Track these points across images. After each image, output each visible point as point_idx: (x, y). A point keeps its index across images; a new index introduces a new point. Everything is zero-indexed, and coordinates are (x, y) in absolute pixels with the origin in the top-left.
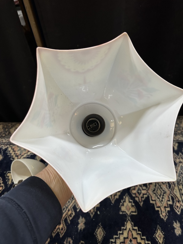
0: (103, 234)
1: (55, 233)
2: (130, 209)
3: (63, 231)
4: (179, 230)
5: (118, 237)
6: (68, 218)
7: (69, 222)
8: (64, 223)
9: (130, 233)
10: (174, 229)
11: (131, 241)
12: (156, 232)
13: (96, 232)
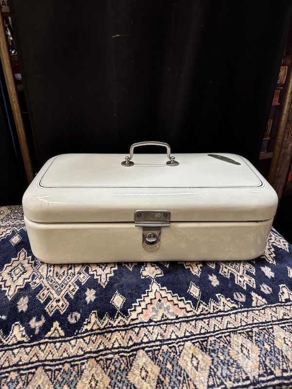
0: (122, 300)
1: (52, 311)
2: (154, 272)
3: (64, 307)
4: (216, 282)
5: (142, 299)
6: (69, 293)
7: (72, 297)
8: (64, 299)
9: (158, 294)
10: (210, 282)
11: (160, 301)
12: (190, 287)
13: (112, 300)
